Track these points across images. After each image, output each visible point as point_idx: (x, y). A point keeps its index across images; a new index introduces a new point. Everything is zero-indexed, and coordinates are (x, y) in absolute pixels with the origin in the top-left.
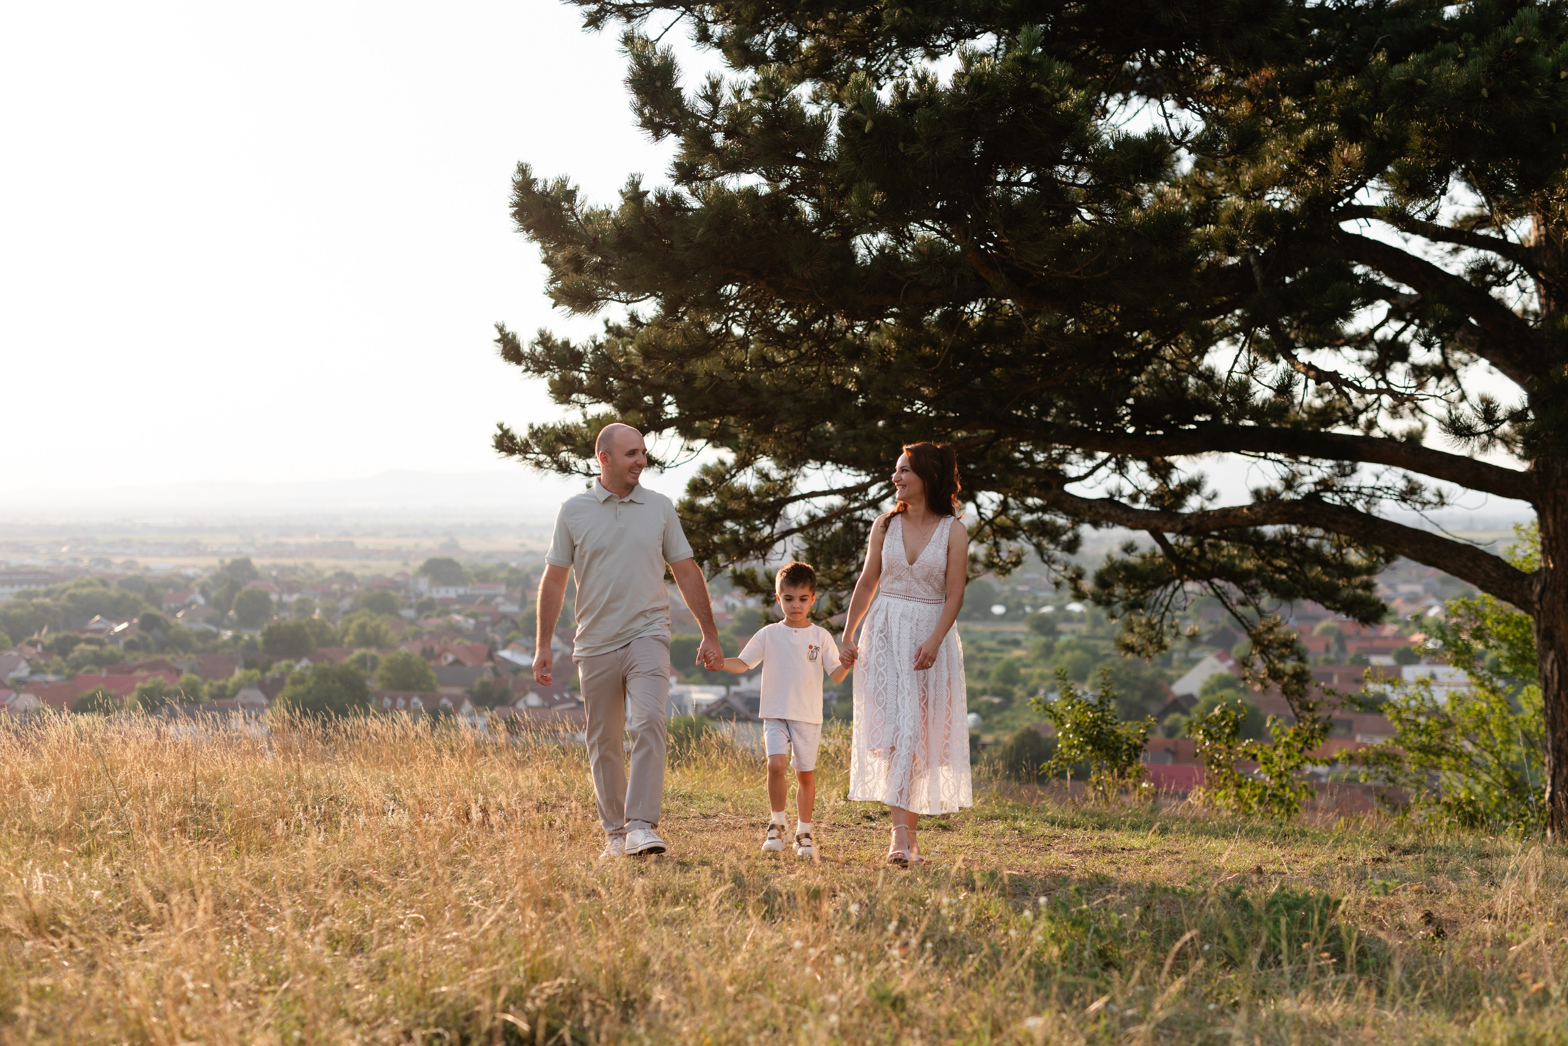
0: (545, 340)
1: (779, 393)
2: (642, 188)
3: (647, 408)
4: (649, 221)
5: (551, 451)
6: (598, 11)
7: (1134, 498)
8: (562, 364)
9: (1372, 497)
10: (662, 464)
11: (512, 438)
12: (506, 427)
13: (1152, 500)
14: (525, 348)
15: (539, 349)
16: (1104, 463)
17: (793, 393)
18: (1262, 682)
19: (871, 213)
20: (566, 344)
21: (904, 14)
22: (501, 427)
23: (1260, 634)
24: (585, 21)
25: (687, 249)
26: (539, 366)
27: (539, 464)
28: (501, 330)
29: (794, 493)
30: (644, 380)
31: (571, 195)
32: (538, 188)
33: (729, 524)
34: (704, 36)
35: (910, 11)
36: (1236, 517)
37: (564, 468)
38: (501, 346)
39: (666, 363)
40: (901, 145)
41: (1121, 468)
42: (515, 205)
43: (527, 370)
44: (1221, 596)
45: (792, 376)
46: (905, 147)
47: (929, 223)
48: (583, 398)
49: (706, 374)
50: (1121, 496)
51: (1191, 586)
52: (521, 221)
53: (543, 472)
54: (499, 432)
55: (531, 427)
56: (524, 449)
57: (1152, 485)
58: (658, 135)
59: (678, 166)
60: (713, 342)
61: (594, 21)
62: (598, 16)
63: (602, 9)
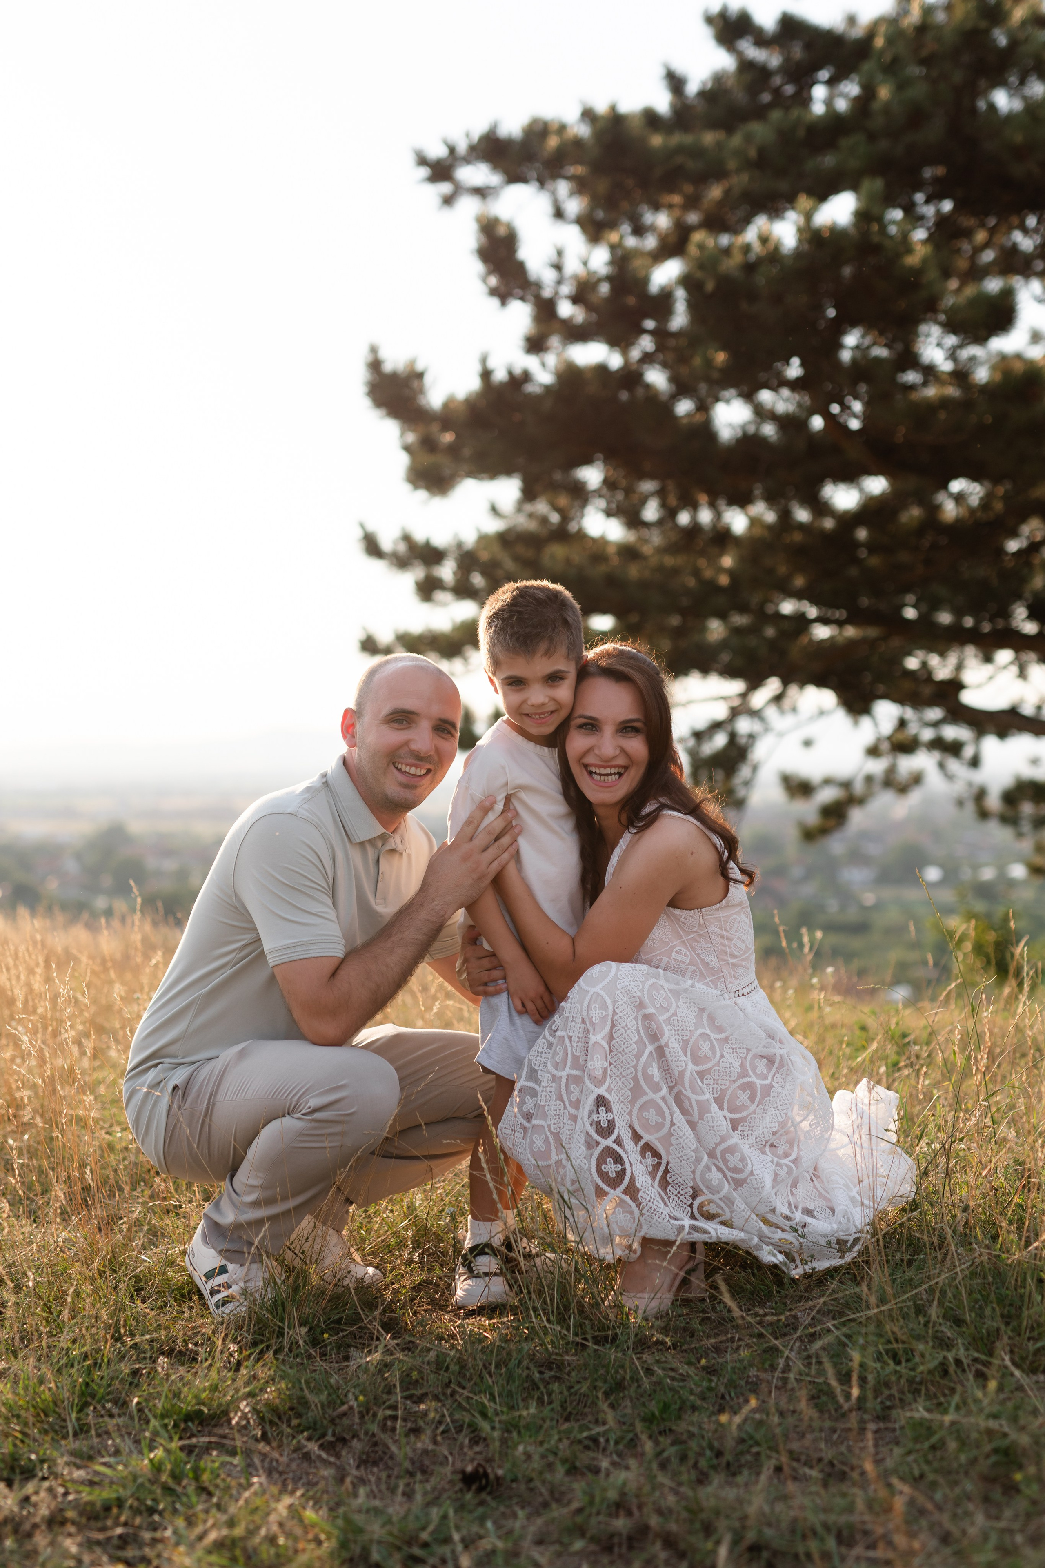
0: (407, 538)
2: (490, 365)
4: (499, 396)
6: (452, 193)
8: (425, 563)
11: (375, 640)
14: (386, 545)
15: (402, 547)
20: (427, 543)
24: (440, 201)
25: (535, 422)
26: (404, 565)
28: (362, 526)
31: (419, 377)
32: (388, 367)
34: (559, 214)
38: (362, 543)
42: (367, 383)
43: (389, 566)
45: (661, 568)
47: (785, 393)
48: (446, 597)
52: (375, 399)
58: (504, 303)
59: (528, 336)
61: (448, 201)
62: (453, 196)
63: (456, 190)
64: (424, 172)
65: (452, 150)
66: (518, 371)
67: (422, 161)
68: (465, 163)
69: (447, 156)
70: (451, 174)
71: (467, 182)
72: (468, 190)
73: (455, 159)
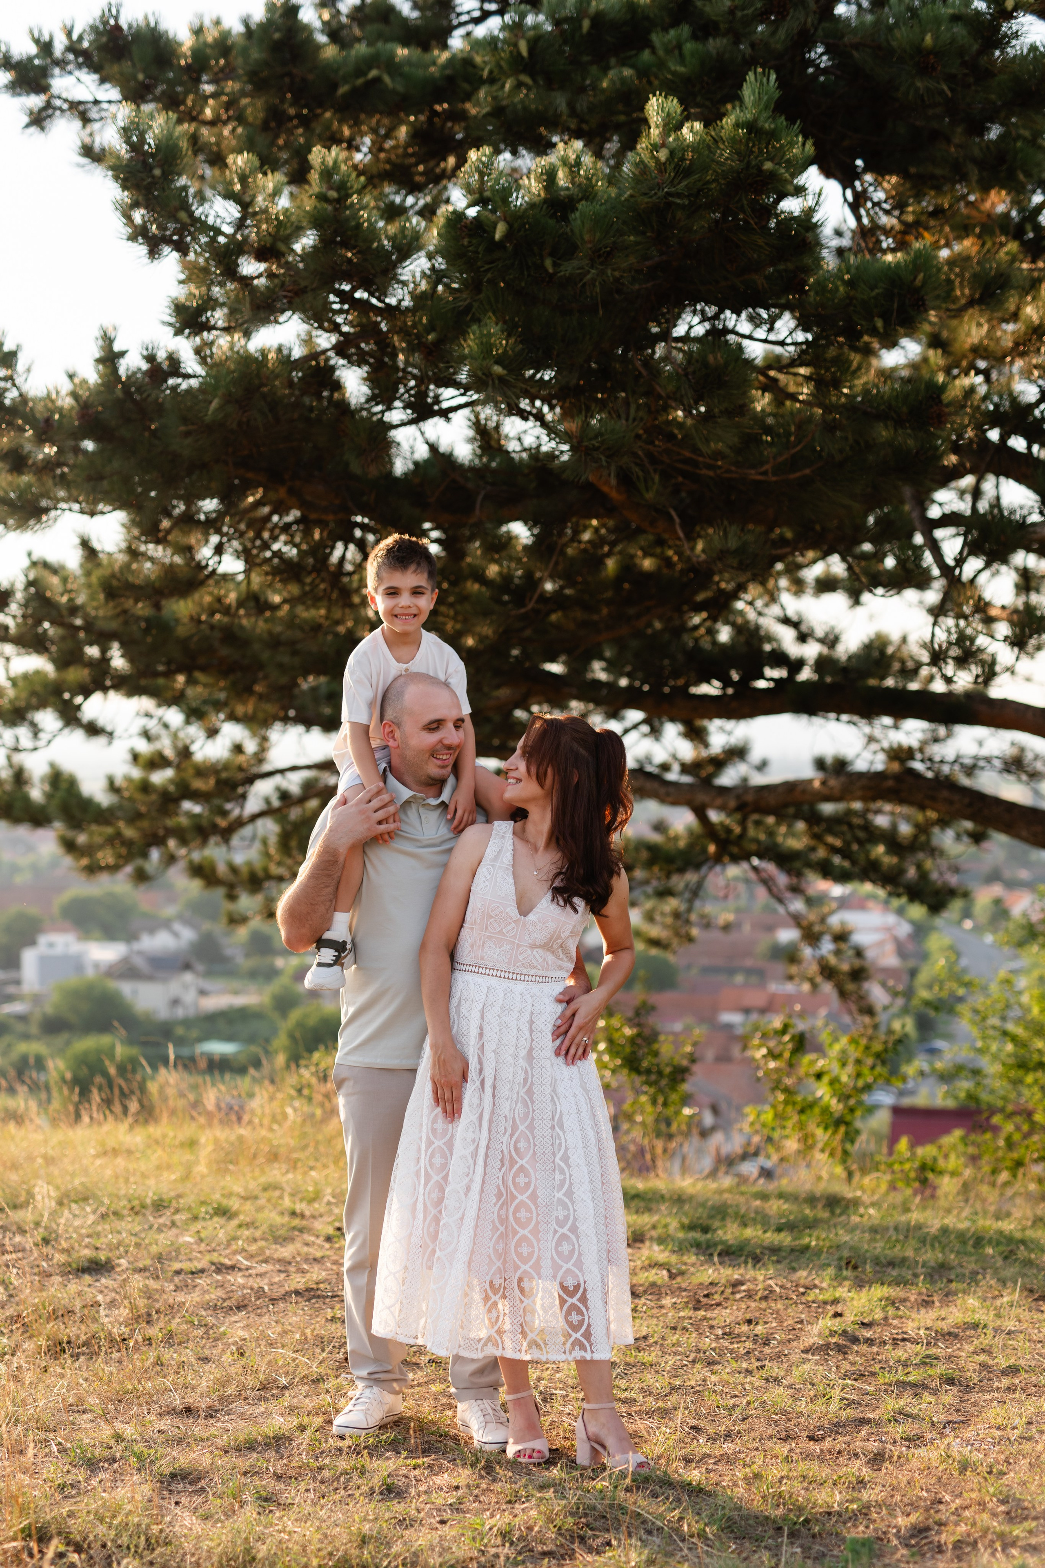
1: (274, 642)
2: (116, 348)
3: (91, 663)
4: (128, 394)
6: (44, 109)
7: (665, 767)
9: (970, 770)
10: (111, 734)
13: (686, 768)
16: (635, 727)
17: (293, 643)
18: (811, 981)
19: (498, 369)
21: (519, 85)
23: (811, 925)
24: (26, 119)
25: (187, 434)
29: (267, 768)
30: (88, 627)
31: (8, 359)
33: (187, 805)
35: (527, 79)
36: (804, 792)
39: (137, 601)
40: (548, 263)
41: (655, 732)
44: (767, 882)
45: (291, 621)
46: (555, 265)
47: (524, 404)
49: (192, 618)
50: (650, 763)
51: (730, 869)
57: (686, 750)
58: (154, 253)
59: (179, 309)
60: (202, 575)
61: (38, 120)
62: (44, 114)
63: (48, 105)
65: (46, 47)
68: (63, 69)
69: (37, 56)
70: (43, 82)
71: (64, 96)
72: (65, 106)
73: (49, 61)
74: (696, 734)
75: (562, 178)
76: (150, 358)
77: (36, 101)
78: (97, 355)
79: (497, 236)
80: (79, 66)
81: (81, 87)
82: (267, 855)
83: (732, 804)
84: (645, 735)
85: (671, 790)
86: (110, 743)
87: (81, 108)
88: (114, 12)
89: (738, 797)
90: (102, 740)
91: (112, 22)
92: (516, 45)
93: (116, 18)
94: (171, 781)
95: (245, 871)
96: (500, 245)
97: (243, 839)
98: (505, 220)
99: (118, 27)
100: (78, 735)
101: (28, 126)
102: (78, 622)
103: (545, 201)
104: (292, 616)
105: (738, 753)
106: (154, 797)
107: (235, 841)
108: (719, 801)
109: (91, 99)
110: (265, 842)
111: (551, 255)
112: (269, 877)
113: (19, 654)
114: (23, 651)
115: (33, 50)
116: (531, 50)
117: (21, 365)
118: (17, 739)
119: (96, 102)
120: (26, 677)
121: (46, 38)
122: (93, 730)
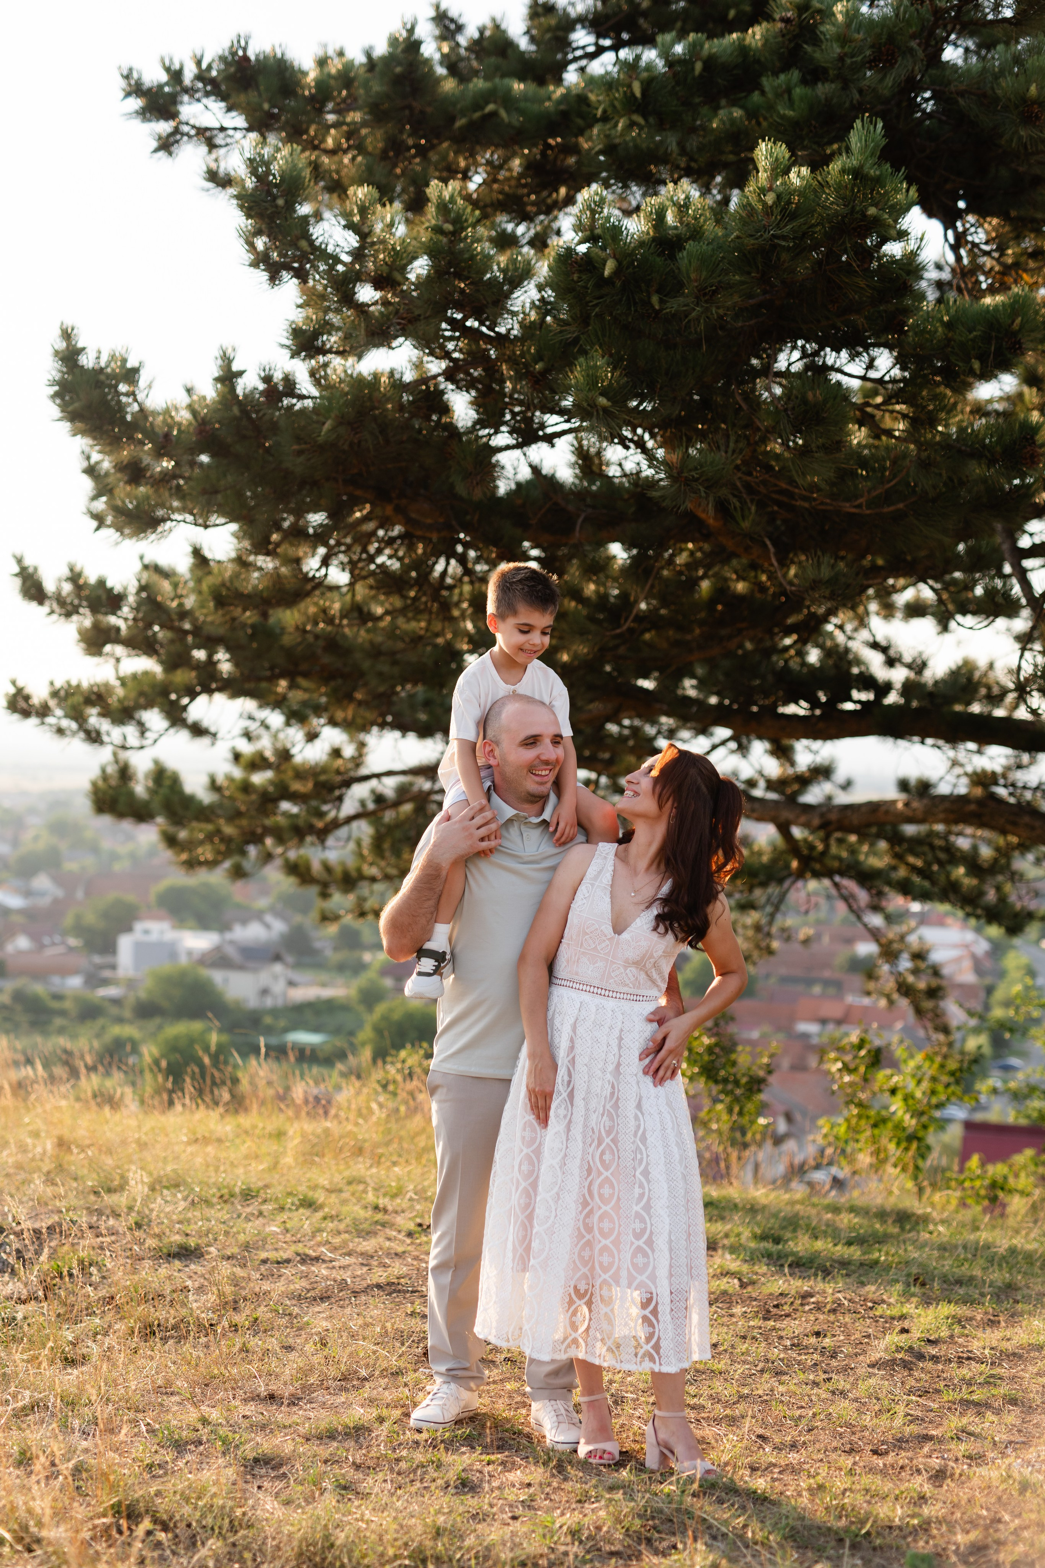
0: (75, 577)
1: (375, 652)
2: (235, 367)
3: (198, 666)
4: (245, 412)
5: (78, 717)
6: (172, 134)
7: (751, 783)
8: (95, 608)
10: (214, 735)
11: (27, 698)
12: (20, 684)
13: (771, 785)
14: (50, 586)
15: (67, 588)
16: (723, 741)
17: (393, 653)
18: (888, 997)
19: (603, 401)
20: (101, 583)
21: (632, 125)
22: (14, 683)
23: (891, 942)
24: (154, 144)
26: (68, 610)
27: (60, 731)
28: (19, 561)
29: (364, 771)
30: (197, 631)
31: (131, 375)
32: (87, 361)
33: (285, 806)
35: (640, 120)
37: (94, 738)
38: (18, 582)
39: (245, 610)
40: (655, 300)
41: (744, 749)
42: (54, 383)
43: (52, 612)
44: (847, 899)
45: (392, 631)
46: (661, 301)
47: (627, 432)
48: (119, 650)
49: (297, 628)
51: (813, 885)
52: (64, 407)
53: (65, 741)
54: (12, 690)
55: (52, 683)
56: (43, 712)
57: (773, 768)
59: (296, 332)
60: (309, 587)
61: (166, 145)
62: (172, 139)
63: (176, 131)
64: (136, 103)
65: (176, 75)
66: (278, 376)
67: (136, 89)
68: (192, 96)
69: (167, 84)
70: (172, 109)
71: (192, 122)
72: (193, 132)
73: (178, 88)
74: (782, 752)
75: (670, 218)
76: (267, 379)
77: (164, 127)
78: (216, 375)
79: (607, 273)
80: (207, 94)
81: (209, 113)
82: (361, 856)
83: (816, 822)
84: (733, 752)
85: (757, 805)
86: (213, 744)
87: (208, 134)
88: (243, 43)
89: (822, 815)
90: (206, 741)
91: (240, 53)
92: (630, 86)
93: (245, 50)
94: (271, 782)
95: (338, 870)
96: (609, 281)
97: (338, 839)
98: (615, 257)
99: (246, 58)
100: (184, 735)
101: (156, 150)
102: (187, 626)
103: (654, 239)
104: (394, 626)
105: (822, 772)
106: (254, 797)
107: (330, 841)
108: (803, 819)
109: (218, 126)
110: (359, 843)
111: (658, 292)
112: (361, 877)
113: (129, 656)
114: (133, 652)
115: (164, 77)
116: (644, 92)
117: (143, 380)
118: (125, 738)
119: (223, 129)
120: (134, 676)
121: (177, 66)
122: (198, 730)
